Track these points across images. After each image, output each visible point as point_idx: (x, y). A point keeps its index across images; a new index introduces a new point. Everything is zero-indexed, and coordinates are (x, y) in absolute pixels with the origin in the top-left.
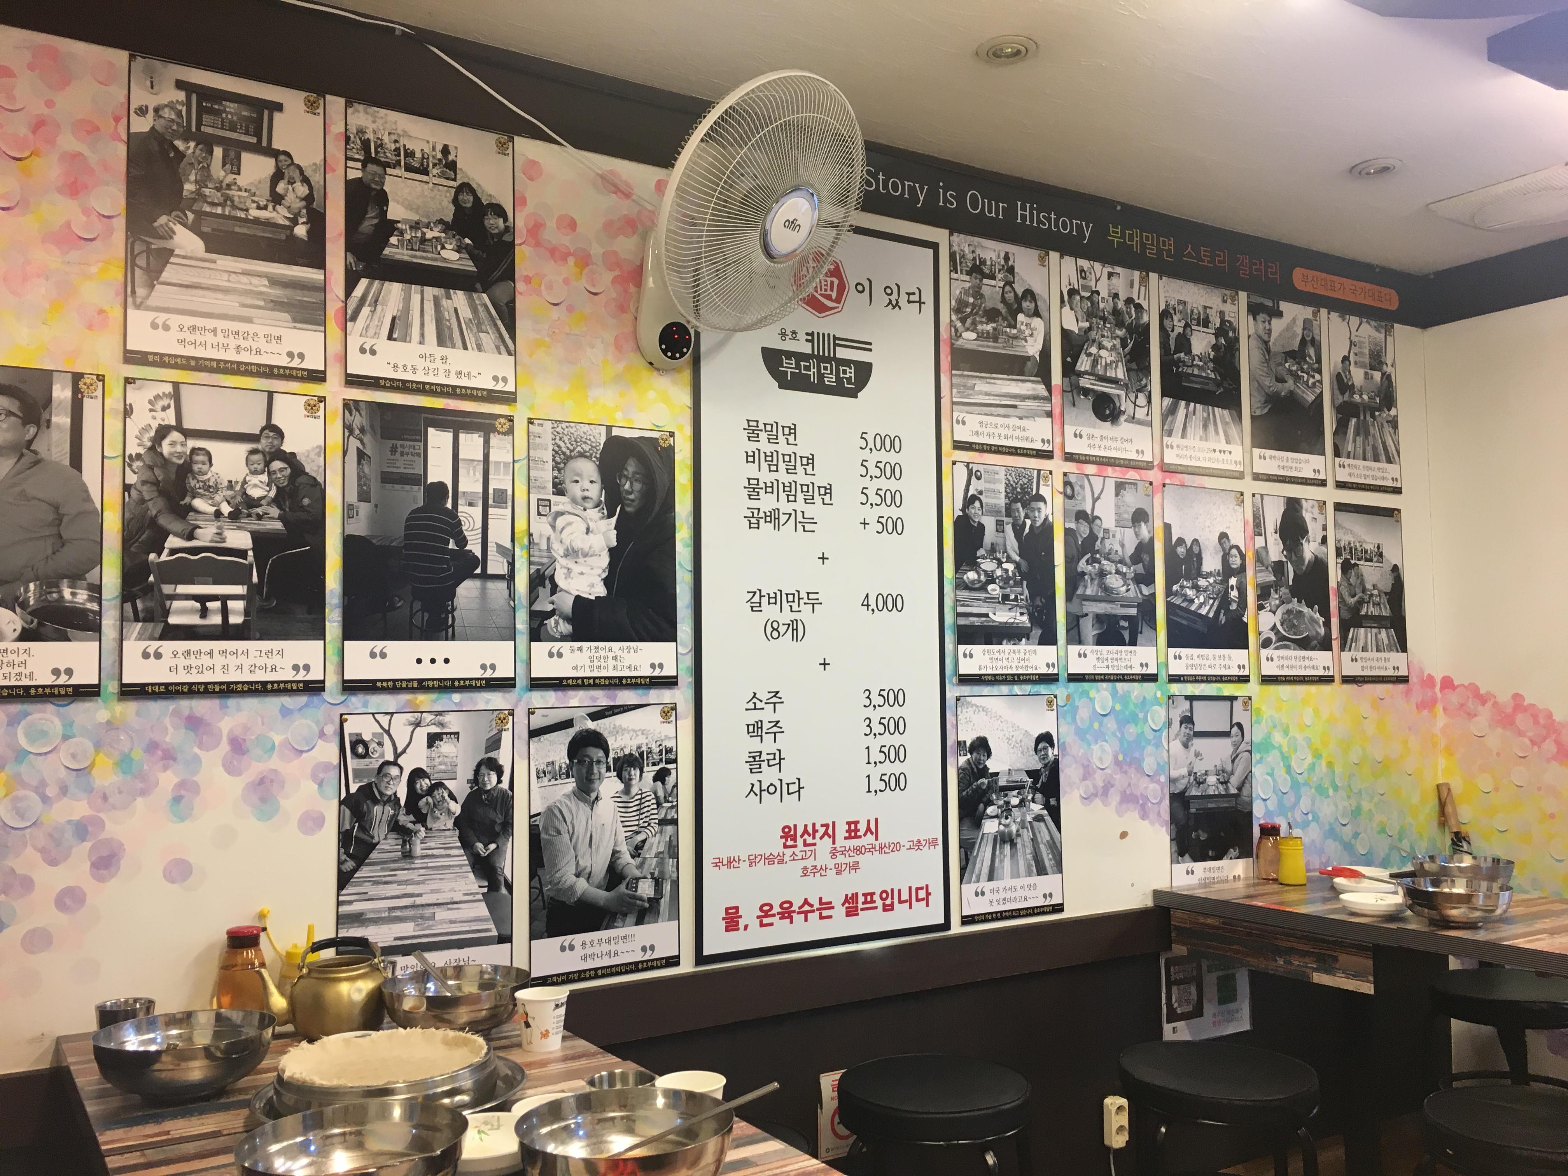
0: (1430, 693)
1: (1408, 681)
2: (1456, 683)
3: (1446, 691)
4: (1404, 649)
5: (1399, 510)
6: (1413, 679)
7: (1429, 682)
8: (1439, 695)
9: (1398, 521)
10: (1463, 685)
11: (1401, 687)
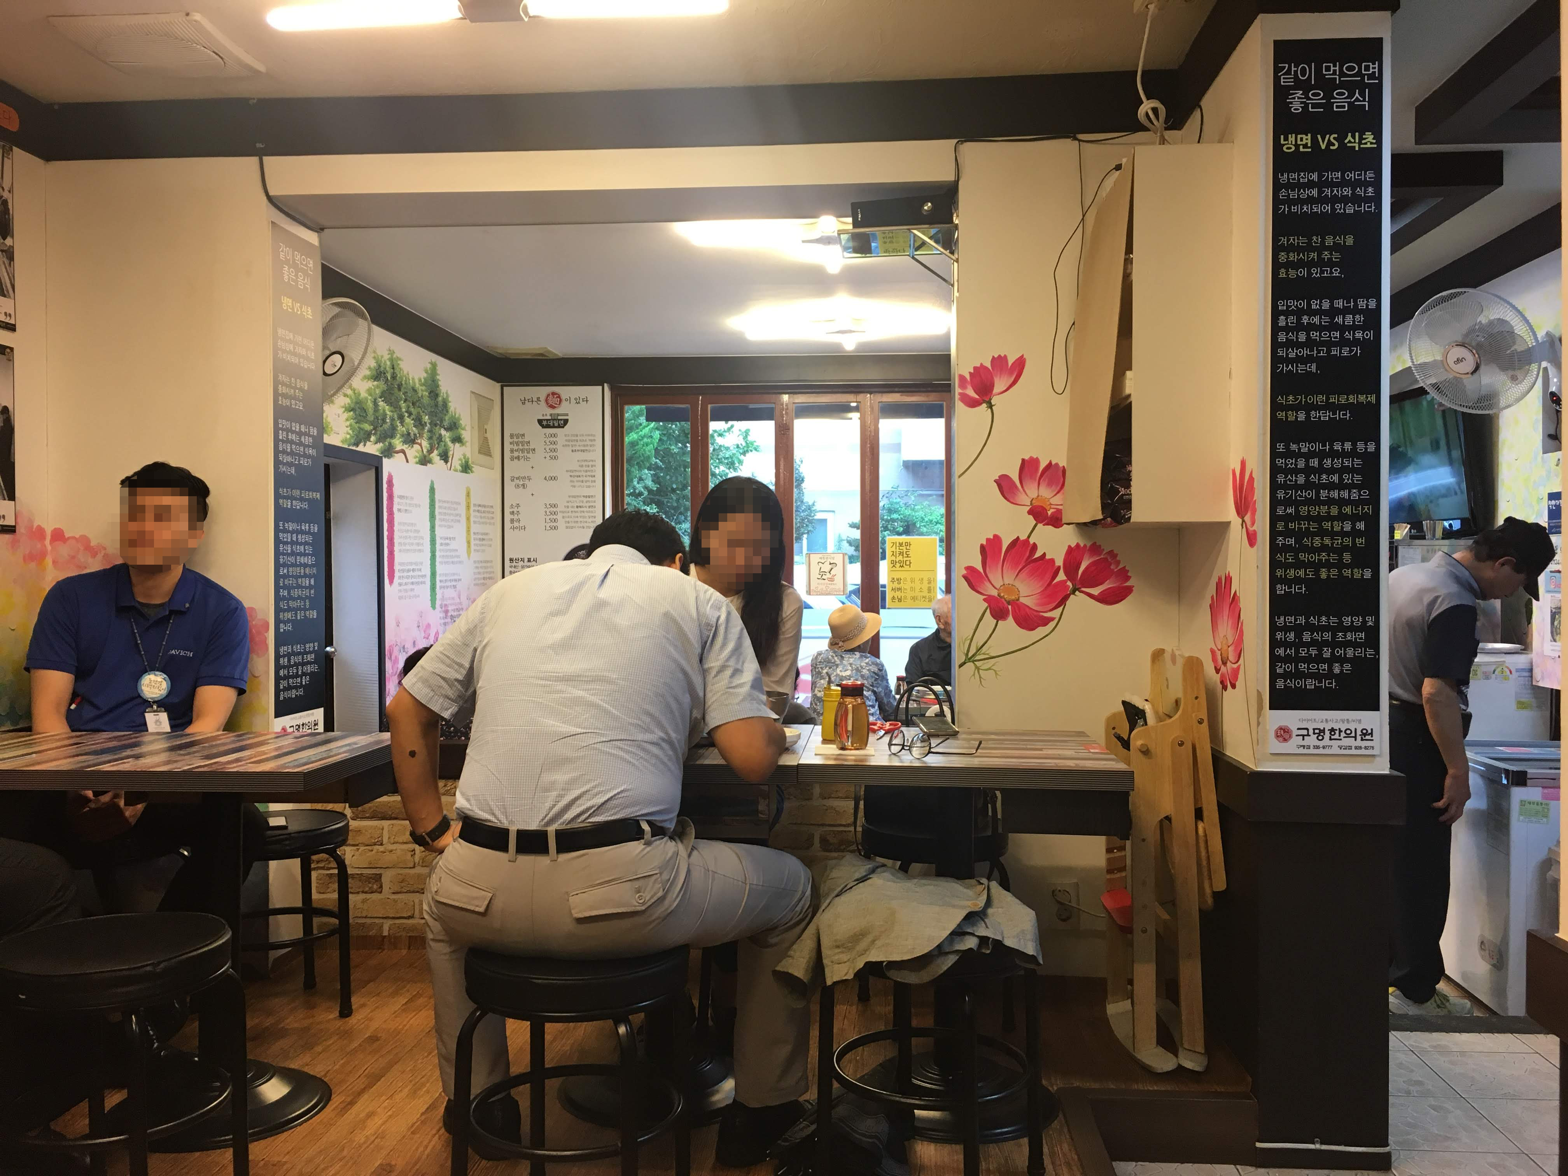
0: (39, 546)
1: (14, 531)
2: (67, 535)
3: (57, 543)
4: (12, 497)
5: (12, 349)
6: (20, 529)
7: (39, 533)
8: (49, 548)
9: (11, 360)
10: (74, 538)
11: (7, 537)
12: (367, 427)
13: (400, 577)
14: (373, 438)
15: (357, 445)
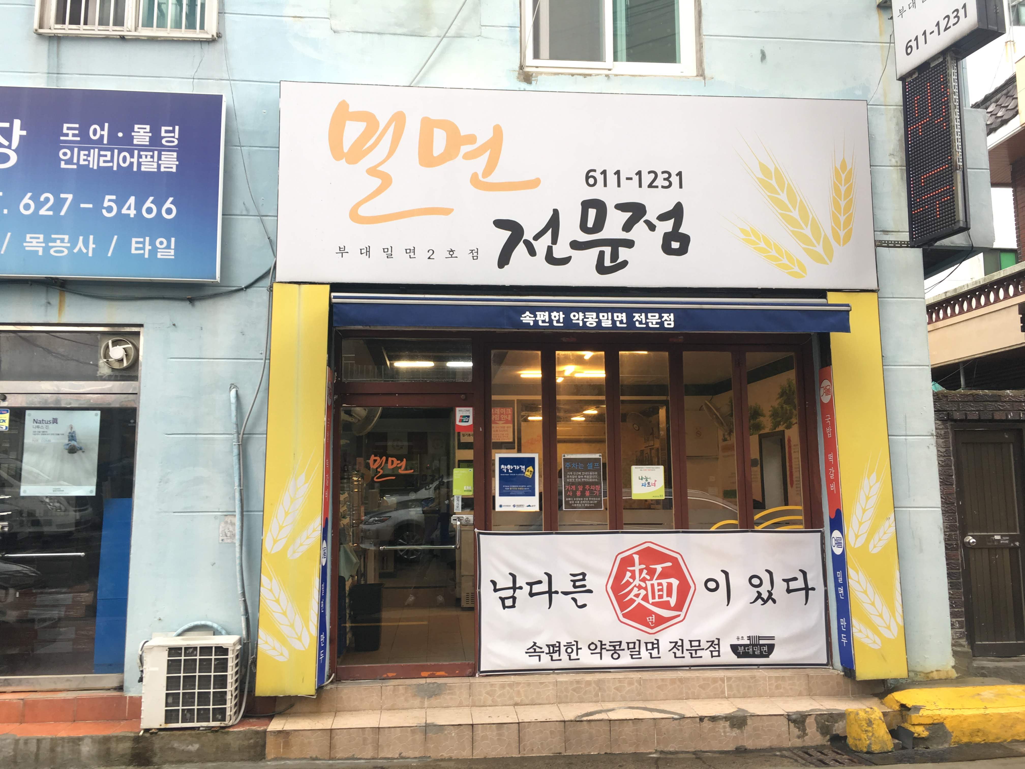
12: (779, 419)
13: (796, 484)
14: (782, 423)
15: (775, 429)
